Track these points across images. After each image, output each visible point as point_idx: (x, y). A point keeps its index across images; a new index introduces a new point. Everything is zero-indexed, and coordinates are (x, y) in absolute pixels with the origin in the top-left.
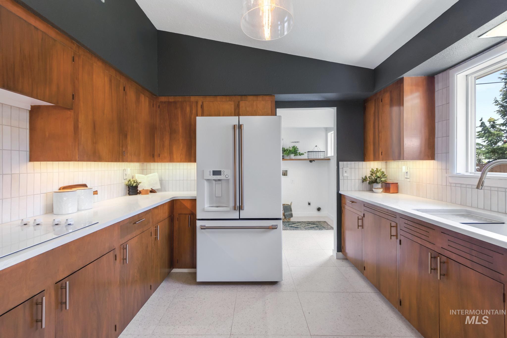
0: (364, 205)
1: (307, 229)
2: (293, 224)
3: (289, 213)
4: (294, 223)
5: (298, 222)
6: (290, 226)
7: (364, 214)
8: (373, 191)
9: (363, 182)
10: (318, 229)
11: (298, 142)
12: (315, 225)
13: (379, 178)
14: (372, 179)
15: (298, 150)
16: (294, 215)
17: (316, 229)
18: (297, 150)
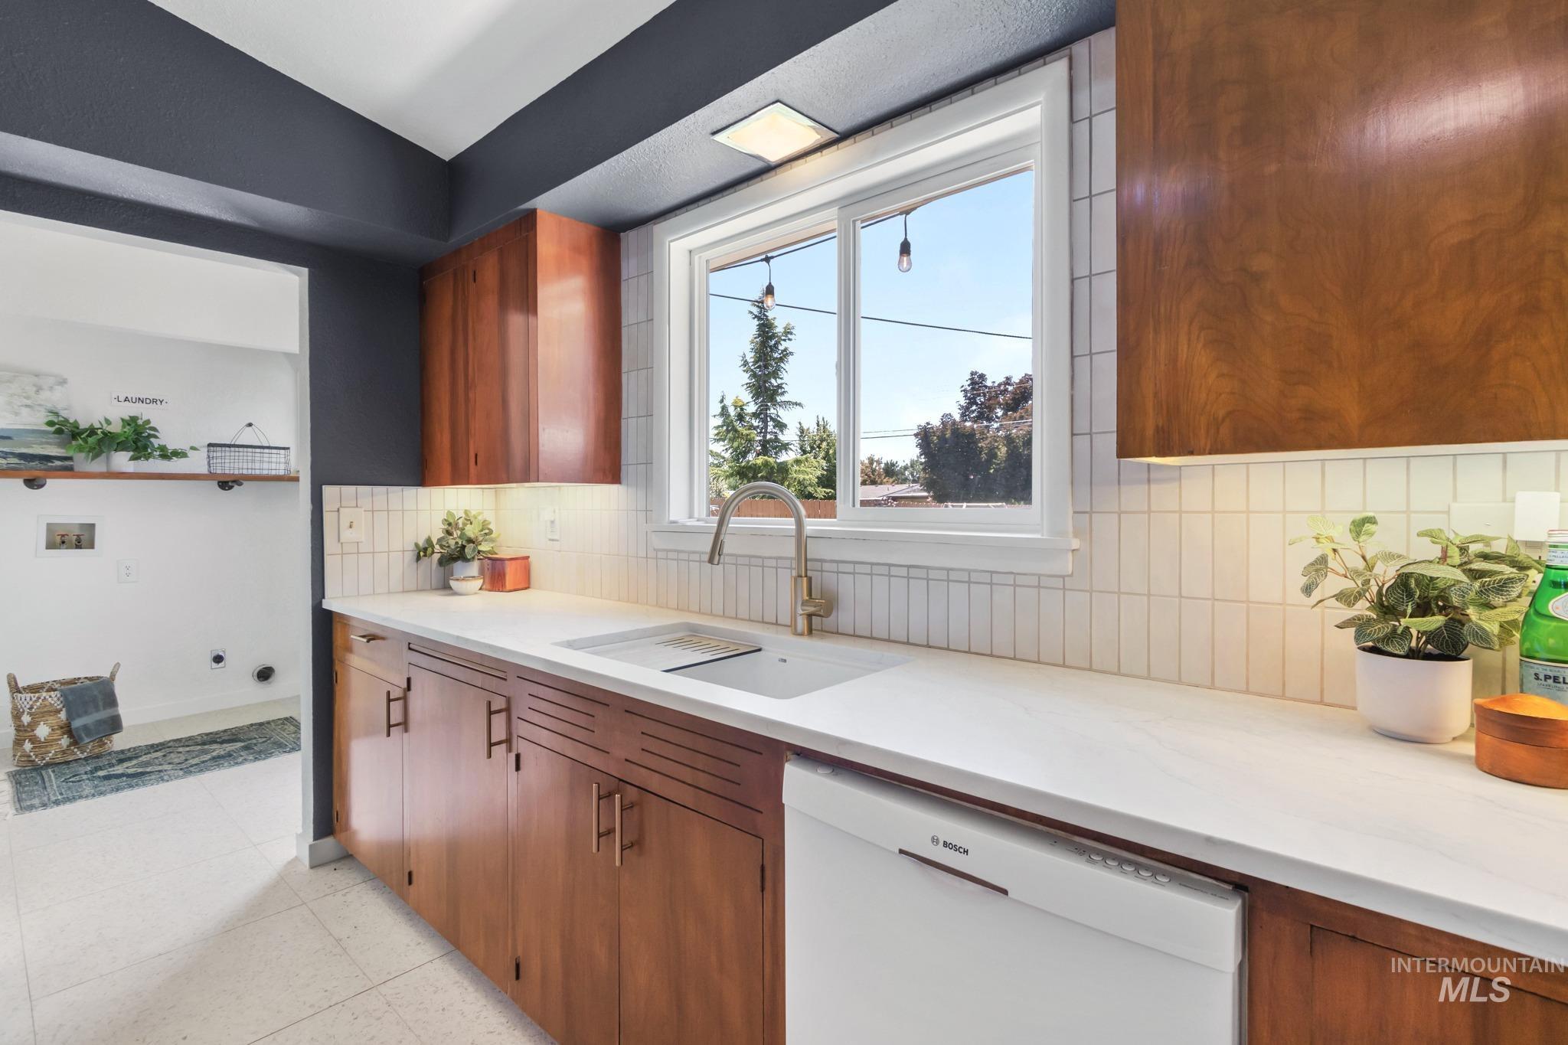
0: (409, 644)
1: (191, 769)
2: (121, 761)
3: (104, 714)
4: (124, 757)
5: (152, 746)
6: (101, 773)
7: (409, 680)
8: (450, 588)
9: (418, 558)
10: (251, 757)
11: (154, 401)
12: (239, 745)
13: (474, 543)
14: (449, 547)
15: (156, 437)
16: (125, 723)
17: (240, 759)
18: (150, 436)
